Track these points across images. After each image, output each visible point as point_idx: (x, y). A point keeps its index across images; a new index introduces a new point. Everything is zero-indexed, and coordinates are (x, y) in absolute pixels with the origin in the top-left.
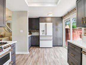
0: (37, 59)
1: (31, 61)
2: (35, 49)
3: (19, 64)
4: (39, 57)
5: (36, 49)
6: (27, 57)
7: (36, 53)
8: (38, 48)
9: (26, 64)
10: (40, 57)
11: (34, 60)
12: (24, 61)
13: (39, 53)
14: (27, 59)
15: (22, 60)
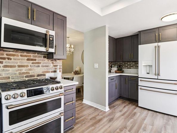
0: (118, 130)
1: (104, 128)
2: (125, 107)
3: (83, 123)
4: (125, 127)
5: (128, 108)
6: (102, 117)
7: (123, 117)
8: (134, 107)
9: (93, 128)
10: (128, 128)
11: (111, 128)
12: (94, 121)
13: (131, 118)
14: (100, 120)
15: (91, 119)
